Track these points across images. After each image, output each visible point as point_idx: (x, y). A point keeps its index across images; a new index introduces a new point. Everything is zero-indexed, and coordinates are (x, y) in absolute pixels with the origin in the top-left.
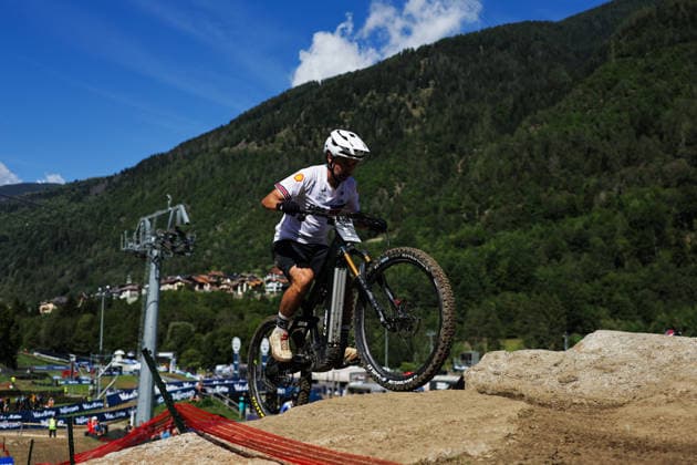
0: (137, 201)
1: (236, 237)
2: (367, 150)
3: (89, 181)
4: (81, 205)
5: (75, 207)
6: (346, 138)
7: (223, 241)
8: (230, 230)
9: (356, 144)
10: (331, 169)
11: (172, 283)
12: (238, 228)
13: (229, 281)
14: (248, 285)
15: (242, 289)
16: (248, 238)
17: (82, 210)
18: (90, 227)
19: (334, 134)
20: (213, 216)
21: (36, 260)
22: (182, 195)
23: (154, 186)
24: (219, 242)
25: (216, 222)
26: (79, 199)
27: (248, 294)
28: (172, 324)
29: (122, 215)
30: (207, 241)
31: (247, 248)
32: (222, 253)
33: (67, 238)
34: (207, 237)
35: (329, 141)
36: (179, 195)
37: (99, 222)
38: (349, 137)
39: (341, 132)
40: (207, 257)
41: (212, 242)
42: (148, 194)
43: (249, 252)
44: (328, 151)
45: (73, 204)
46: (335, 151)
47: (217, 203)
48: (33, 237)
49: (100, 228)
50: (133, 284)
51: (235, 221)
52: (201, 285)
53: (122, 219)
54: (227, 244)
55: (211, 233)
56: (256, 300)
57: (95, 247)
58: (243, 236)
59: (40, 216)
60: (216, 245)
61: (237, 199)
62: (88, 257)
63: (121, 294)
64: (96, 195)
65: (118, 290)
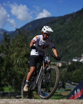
2: (53, 31)
3: (65, 16)
5: (62, 27)
6: (47, 28)
9: (50, 30)
10: (43, 36)
17: (64, 28)
18: (67, 34)
19: (44, 27)
26: (62, 24)
29: (78, 29)
33: (60, 38)
35: (43, 29)
38: (48, 28)
39: (46, 26)
44: (43, 31)
46: (45, 31)
57: (70, 41)
62: (68, 45)
63: (80, 59)
64: (68, 22)
65: (79, 58)
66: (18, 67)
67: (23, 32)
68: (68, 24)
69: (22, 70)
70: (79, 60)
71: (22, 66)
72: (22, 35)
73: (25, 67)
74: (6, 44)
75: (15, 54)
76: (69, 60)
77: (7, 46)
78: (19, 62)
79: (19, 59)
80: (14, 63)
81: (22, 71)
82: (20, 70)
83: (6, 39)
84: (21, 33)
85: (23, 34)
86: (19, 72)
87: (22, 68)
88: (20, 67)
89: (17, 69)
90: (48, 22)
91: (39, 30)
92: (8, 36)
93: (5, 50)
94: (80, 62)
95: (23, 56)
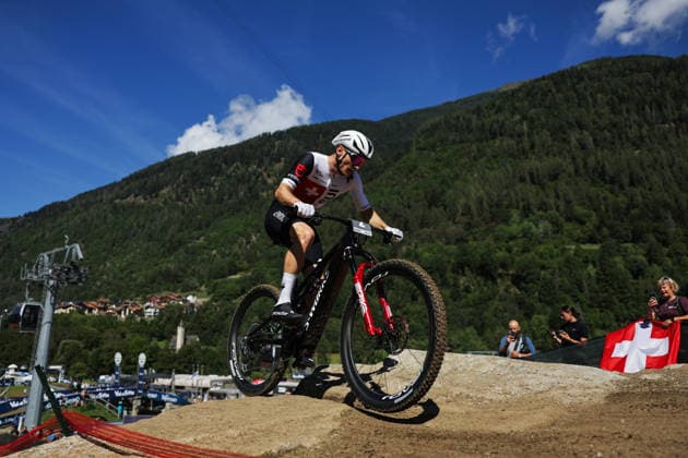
0: (37, 238)
1: (122, 271)
7: (111, 274)
8: (118, 265)
11: (65, 308)
12: (124, 264)
13: (114, 306)
14: (130, 310)
15: (125, 313)
16: (132, 272)
20: (104, 254)
22: (78, 235)
23: (54, 227)
24: (108, 275)
25: (106, 259)
27: (131, 318)
28: (63, 342)
30: (97, 274)
31: (131, 281)
32: (110, 284)
34: (98, 270)
36: (75, 235)
40: (97, 287)
41: (102, 275)
42: (48, 234)
43: (132, 283)
47: (107, 243)
51: (122, 258)
52: (90, 310)
53: (23, 254)
54: (114, 277)
55: (101, 268)
56: (136, 322)
58: (128, 271)
60: (105, 277)
61: (124, 241)
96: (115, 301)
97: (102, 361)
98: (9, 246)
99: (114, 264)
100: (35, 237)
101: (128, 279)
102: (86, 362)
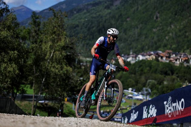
0: (134, 11)
1: (180, 31)
4: (109, 11)
5: (107, 11)
7: (174, 33)
8: (178, 27)
11: (150, 55)
12: (182, 27)
13: (174, 55)
14: (182, 60)
15: (179, 61)
16: (186, 32)
17: (110, 13)
20: (170, 20)
21: (91, 37)
22: (156, 9)
23: (143, 4)
24: (172, 33)
25: (171, 23)
26: (108, 7)
27: (181, 64)
28: (149, 81)
29: (128, 17)
30: (166, 32)
31: (185, 37)
32: (173, 39)
34: (167, 30)
36: (154, 8)
37: (118, 20)
40: (166, 40)
41: (169, 33)
42: (140, 8)
43: (186, 39)
45: (105, 10)
47: (172, 14)
48: (89, 26)
49: (118, 23)
50: (133, 54)
51: (181, 23)
52: (162, 57)
53: (128, 20)
54: (176, 34)
55: (169, 28)
56: (184, 67)
58: (183, 31)
59: (91, 15)
60: (171, 34)
61: (182, 12)
63: (128, 58)
64: (116, 6)
65: (127, 56)
66: (52, 63)
67: (59, 15)
68: (116, 9)
69: (57, 67)
70: (125, 59)
71: (58, 62)
72: (57, 18)
73: (61, 64)
74: (35, 29)
75: (49, 45)
76: (113, 58)
77: (35, 31)
78: (55, 56)
79: (54, 52)
80: (47, 57)
81: (57, 69)
82: (54, 67)
83: (35, 22)
84: (56, 15)
85: (59, 16)
86: (53, 70)
87: (57, 65)
88: (54, 63)
89: (50, 66)
90: (89, 3)
91: (75, 12)
92: (37, 18)
93: (33, 37)
94: (128, 62)
95: (60, 48)
96: (174, 53)
97: (164, 91)
98: (121, 15)
99: (176, 26)
100: (133, 9)
101: (183, 36)
102: (158, 90)
